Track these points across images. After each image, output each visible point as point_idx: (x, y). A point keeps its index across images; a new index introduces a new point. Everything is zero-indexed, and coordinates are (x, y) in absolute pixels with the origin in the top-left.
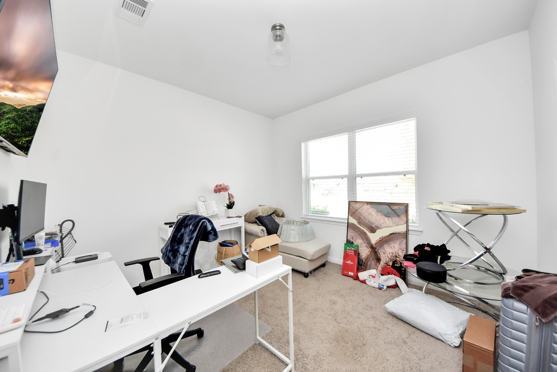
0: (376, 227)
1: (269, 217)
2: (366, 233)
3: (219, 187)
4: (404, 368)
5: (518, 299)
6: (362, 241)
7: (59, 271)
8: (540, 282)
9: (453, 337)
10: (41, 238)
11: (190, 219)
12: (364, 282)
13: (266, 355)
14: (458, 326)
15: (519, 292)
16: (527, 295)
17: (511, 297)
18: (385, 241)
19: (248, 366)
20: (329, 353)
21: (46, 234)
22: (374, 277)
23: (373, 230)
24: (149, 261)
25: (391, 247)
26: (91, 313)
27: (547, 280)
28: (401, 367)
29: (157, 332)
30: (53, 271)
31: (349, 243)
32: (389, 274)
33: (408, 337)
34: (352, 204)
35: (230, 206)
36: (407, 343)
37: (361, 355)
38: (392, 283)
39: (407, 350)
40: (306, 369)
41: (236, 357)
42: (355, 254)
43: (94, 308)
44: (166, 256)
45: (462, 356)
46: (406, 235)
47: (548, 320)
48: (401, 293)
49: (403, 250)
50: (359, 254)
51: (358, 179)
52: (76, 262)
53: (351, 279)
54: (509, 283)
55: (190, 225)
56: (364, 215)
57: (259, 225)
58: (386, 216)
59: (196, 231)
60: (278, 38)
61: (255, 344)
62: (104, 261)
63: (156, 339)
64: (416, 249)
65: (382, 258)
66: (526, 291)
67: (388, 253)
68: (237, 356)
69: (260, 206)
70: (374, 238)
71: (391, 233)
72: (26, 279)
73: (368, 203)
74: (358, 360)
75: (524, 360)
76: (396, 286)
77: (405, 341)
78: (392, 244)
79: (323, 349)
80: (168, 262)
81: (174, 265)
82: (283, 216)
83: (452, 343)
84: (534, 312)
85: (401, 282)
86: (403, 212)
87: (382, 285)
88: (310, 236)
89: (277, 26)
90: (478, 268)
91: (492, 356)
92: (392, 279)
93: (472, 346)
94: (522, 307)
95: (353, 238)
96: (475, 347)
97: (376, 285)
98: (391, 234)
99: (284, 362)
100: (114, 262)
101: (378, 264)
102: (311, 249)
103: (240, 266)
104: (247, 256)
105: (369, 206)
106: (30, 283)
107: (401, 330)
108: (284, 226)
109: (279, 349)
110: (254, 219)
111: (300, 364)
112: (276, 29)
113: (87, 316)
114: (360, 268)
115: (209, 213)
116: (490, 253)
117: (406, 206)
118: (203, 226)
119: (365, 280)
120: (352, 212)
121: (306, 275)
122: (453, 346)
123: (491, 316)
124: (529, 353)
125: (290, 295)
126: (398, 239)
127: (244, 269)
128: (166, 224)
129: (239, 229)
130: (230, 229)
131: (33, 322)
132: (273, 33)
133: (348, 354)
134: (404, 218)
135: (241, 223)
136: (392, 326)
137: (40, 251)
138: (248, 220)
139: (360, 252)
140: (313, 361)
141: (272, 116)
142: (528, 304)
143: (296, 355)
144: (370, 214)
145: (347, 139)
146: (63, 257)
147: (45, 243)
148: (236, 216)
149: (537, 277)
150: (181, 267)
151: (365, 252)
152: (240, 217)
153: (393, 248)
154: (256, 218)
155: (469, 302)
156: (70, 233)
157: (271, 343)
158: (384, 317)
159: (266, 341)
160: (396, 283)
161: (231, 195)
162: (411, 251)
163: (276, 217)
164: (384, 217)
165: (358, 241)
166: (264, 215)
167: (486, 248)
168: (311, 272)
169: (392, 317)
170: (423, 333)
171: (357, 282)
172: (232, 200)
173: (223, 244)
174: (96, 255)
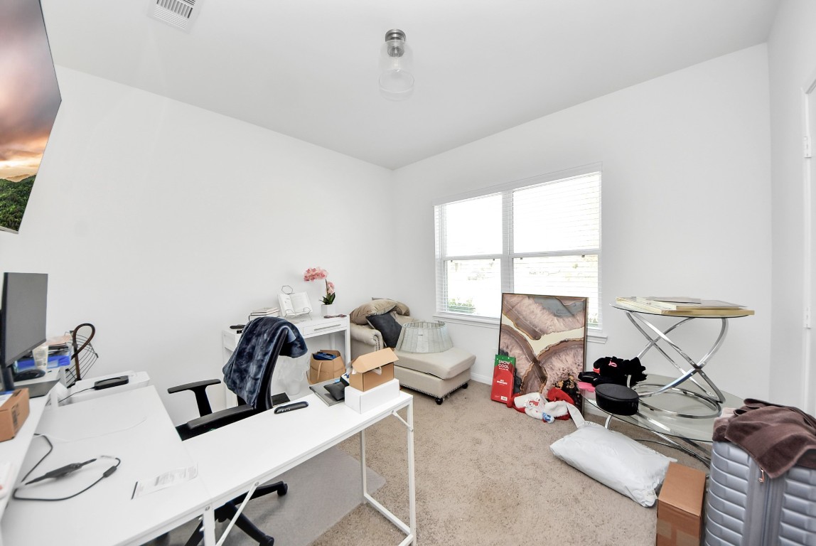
0: (541, 331)
1: (386, 316)
2: (526, 340)
3: (312, 273)
4: (573, 539)
5: (736, 444)
6: (521, 352)
7: (70, 402)
8: (768, 420)
9: (645, 493)
10: (42, 354)
11: (265, 325)
12: (522, 410)
13: (376, 520)
14: (653, 477)
15: (738, 433)
16: (748, 439)
17: (727, 441)
18: (553, 351)
19: (349, 538)
20: (467, 517)
21: (50, 348)
22: (536, 404)
23: (536, 336)
24: (205, 386)
25: (562, 361)
26: (113, 470)
27: (779, 417)
28: (569, 536)
29: (208, 499)
30: (61, 402)
31: (502, 354)
32: (558, 399)
33: (582, 492)
34: (507, 297)
35: (329, 300)
36: (579, 502)
37: (513, 520)
38: (562, 412)
39: (579, 511)
40: (434, 541)
41: (332, 525)
42: (510, 370)
43: (118, 462)
44: (229, 378)
45: (656, 521)
46: (583, 344)
47: (778, 476)
48: (574, 428)
49: (579, 365)
50: (516, 370)
51: (516, 261)
52: (97, 388)
53: (504, 406)
54: (725, 418)
55: (265, 332)
56: (524, 313)
57: (372, 328)
58: (555, 315)
59: (272, 342)
60: (396, 52)
61: (362, 504)
62: (139, 386)
63: (206, 510)
64: (597, 364)
65: (549, 376)
66: (747, 433)
67: (559, 368)
68: (335, 522)
69: (373, 299)
70: (538, 347)
71: (563, 339)
72: (15, 421)
73: (529, 296)
74: (508, 527)
75: (742, 530)
76: (568, 417)
77: (576, 499)
78: (564, 356)
79: (459, 510)
80: (233, 386)
81: (241, 392)
82: (407, 314)
83: (643, 502)
84: (758, 463)
85: (575, 412)
86: (579, 310)
87: (548, 416)
88: (446, 344)
89: (394, 33)
90: (685, 392)
91: (698, 523)
92: (563, 407)
93: (670, 509)
94: (742, 455)
95: (507, 347)
96: (675, 511)
97: (540, 416)
98: (562, 342)
99: (401, 531)
100: (152, 388)
101: (543, 385)
102: (447, 363)
103: (336, 395)
104: (347, 380)
105: (531, 301)
106: (21, 426)
107: (572, 483)
108: (407, 329)
109: (395, 512)
110: (363, 319)
111: (426, 533)
112: (393, 38)
113: (106, 475)
114: (517, 390)
115: (296, 311)
116: (701, 372)
117: (585, 301)
118: (283, 335)
119: (524, 408)
120: (507, 309)
121: (439, 401)
122: (644, 505)
123: (701, 461)
124: (748, 521)
125: (411, 436)
126: (572, 348)
127: (343, 399)
128: (232, 327)
129: (341, 335)
130: (329, 335)
131: (27, 484)
132: (389, 44)
133: (495, 518)
134: (580, 318)
135: (345, 324)
136: (560, 476)
137: (41, 374)
138: (355, 320)
139: (517, 366)
140: (444, 529)
141: (392, 165)
142: (750, 452)
143: (419, 520)
144: (533, 312)
145: (501, 201)
146: (79, 379)
147: (49, 361)
148: (337, 315)
149: (765, 412)
150: (250, 395)
151: (524, 367)
152: (344, 316)
153: (565, 362)
154: (367, 318)
155: (670, 441)
156: (88, 342)
157: (384, 504)
158: (549, 463)
159: (377, 499)
160: (568, 412)
161: (330, 283)
162: (590, 368)
163: (397, 315)
164: (553, 317)
165: (515, 352)
166: (379, 313)
167: (695, 366)
168: (446, 397)
169: (559, 463)
170: (603, 487)
171: (513, 411)
172: (332, 291)
173: (317, 357)
174: (127, 377)
